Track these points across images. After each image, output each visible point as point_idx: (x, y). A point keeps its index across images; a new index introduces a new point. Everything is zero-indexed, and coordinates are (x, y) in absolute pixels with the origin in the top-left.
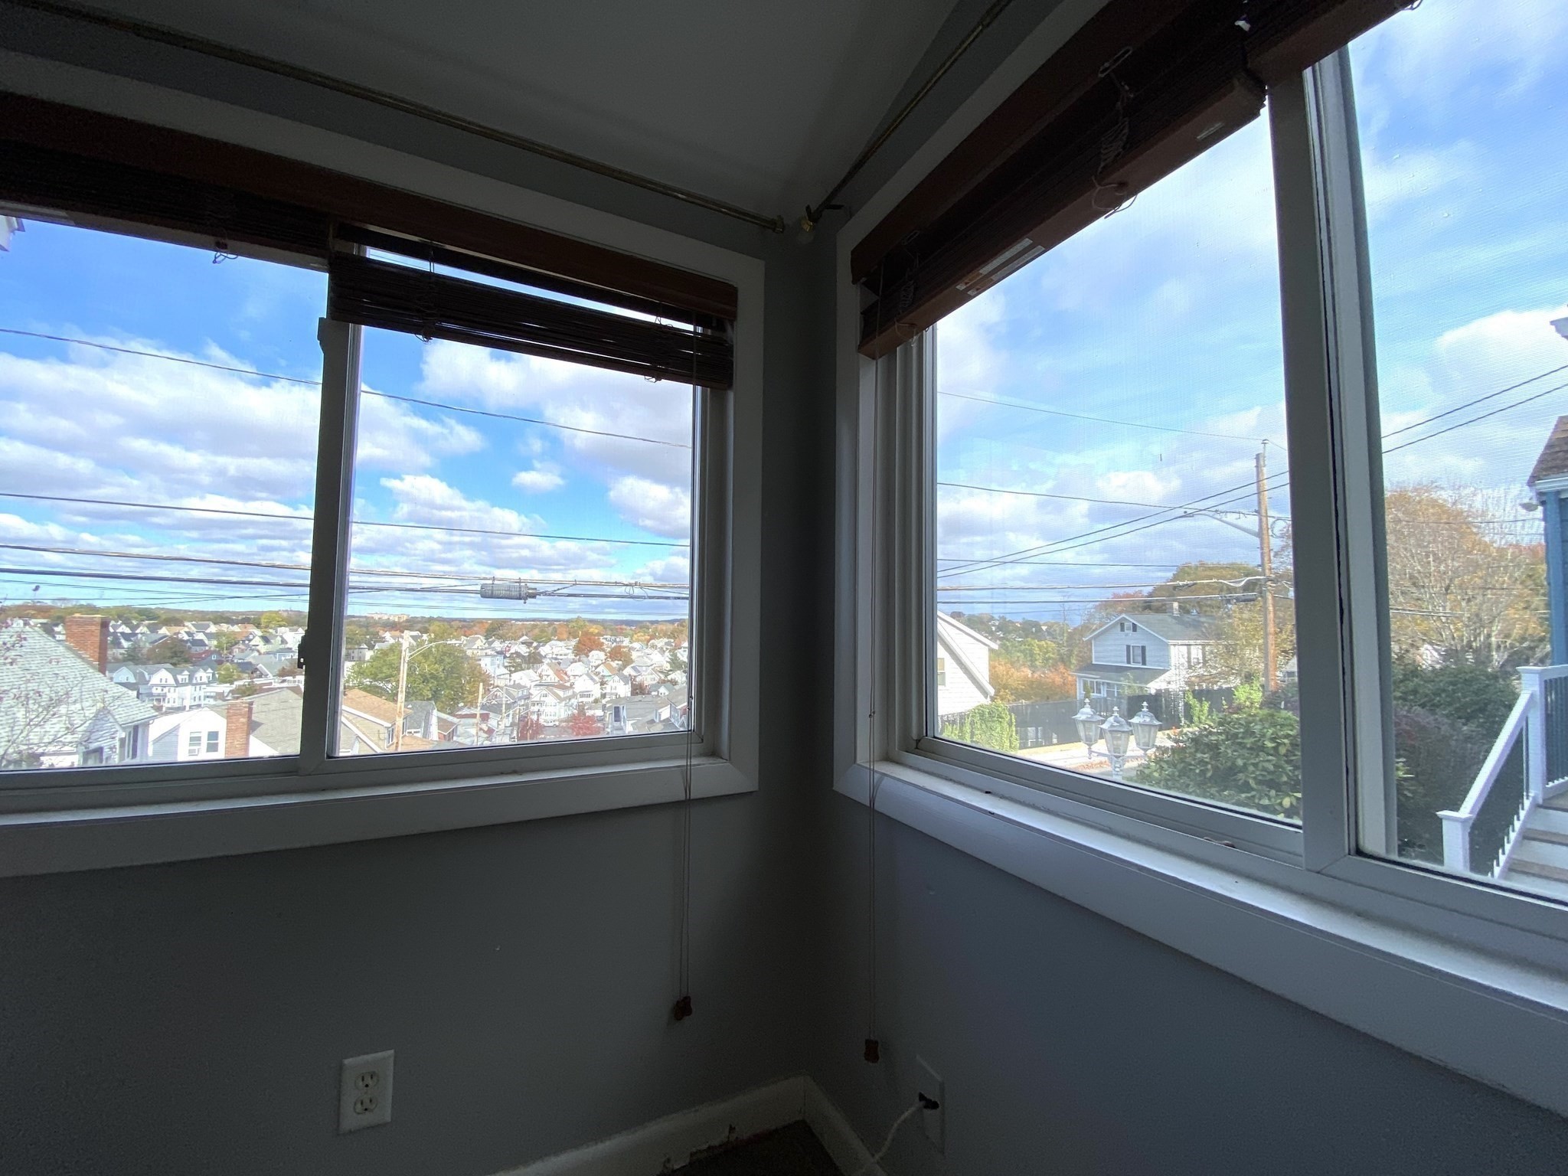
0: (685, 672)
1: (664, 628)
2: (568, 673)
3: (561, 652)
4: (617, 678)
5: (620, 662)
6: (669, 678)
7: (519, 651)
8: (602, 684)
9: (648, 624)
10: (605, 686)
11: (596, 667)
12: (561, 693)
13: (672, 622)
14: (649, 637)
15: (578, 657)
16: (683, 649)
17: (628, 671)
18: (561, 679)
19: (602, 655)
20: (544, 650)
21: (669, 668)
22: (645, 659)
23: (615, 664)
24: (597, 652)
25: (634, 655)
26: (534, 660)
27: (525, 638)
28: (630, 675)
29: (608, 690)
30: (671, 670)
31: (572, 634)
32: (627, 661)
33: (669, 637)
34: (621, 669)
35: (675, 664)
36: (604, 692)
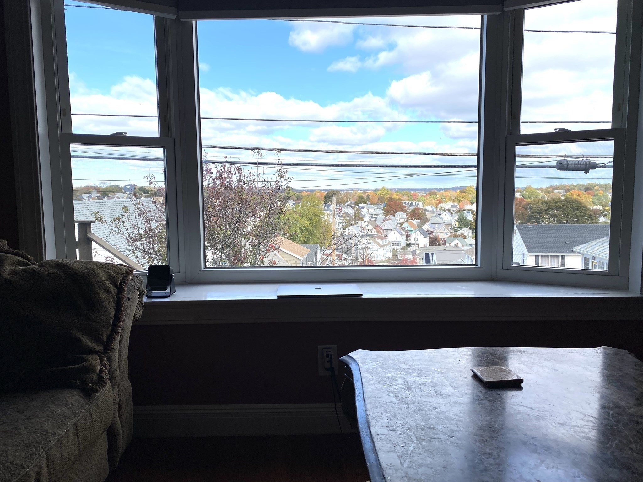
0: (470, 228)
1: (449, 194)
2: (383, 228)
3: (375, 213)
4: (418, 232)
5: (419, 221)
6: (459, 233)
7: (347, 212)
8: (407, 236)
9: (435, 191)
10: (409, 238)
11: (402, 224)
12: (380, 242)
13: (454, 189)
14: (438, 202)
15: (388, 217)
16: (467, 211)
17: (426, 227)
18: (379, 232)
19: (404, 215)
20: (364, 211)
21: (457, 225)
22: (438, 219)
23: (415, 222)
24: (401, 213)
25: (428, 215)
26: (358, 217)
27: (349, 203)
28: (428, 231)
29: (412, 241)
30: (459, 227)
31: (381, 200)
32: (425, 220)
33: (454, 201)
34: (420, 226)
35: (463, 223)
36: (408, 242)
